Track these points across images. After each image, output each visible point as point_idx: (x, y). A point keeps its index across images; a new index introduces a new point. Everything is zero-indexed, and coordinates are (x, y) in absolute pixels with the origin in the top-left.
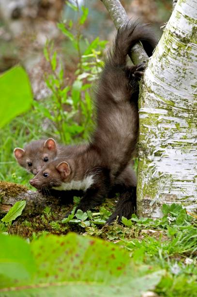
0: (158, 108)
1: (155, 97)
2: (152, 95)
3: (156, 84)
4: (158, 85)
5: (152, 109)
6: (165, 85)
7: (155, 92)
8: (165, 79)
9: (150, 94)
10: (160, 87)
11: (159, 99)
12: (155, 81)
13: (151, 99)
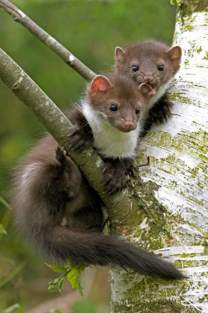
0: (195, 244)
1: (190, 229)
2: (185, 226)
3: (190, 209)
4: (194, 211)
5: (187, 247)
6: (204, 211)
7: (190, 222)
8: (204, 202)
9: (181, 225)
10: (197, 214)
11: (196, 231)
12: (189, 206)
13: (184, 233)
